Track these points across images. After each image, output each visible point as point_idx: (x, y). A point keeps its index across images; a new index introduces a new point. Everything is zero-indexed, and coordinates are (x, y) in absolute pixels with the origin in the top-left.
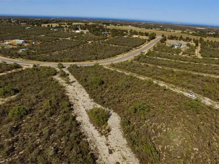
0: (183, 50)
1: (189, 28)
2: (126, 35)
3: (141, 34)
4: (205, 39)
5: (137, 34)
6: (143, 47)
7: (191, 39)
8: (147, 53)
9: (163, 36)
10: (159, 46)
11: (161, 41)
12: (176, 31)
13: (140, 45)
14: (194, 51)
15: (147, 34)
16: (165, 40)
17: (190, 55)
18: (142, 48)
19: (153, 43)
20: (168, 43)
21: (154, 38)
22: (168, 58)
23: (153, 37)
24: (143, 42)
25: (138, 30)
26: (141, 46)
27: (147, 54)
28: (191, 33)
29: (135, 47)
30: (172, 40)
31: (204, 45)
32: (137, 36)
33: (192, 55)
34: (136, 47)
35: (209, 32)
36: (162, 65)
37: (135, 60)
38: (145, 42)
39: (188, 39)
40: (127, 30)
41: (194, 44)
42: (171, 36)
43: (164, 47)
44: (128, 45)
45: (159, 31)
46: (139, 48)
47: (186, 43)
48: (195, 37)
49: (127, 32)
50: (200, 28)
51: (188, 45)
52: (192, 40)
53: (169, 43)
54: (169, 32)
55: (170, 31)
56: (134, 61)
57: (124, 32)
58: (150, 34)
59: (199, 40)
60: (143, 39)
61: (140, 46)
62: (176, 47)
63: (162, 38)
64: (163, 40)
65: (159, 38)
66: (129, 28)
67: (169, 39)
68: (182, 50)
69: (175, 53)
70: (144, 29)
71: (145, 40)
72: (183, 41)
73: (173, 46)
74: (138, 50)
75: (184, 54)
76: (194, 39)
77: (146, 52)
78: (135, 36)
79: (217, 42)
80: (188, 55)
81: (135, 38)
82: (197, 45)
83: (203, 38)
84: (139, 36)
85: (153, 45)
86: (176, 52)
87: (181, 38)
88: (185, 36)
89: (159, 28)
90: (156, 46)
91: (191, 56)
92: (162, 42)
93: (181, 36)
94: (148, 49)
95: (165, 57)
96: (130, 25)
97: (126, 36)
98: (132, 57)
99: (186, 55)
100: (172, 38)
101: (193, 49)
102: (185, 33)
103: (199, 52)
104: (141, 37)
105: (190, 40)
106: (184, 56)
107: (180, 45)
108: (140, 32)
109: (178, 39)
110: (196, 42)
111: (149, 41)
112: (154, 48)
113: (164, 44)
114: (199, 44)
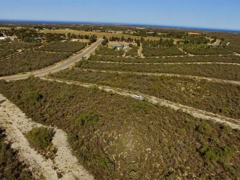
0: (126, 51)
1: (130, 29)
2: (64, 40)
3: (81, 37)
4: (146, 39)
5: (76, 38)
6: (84, 51)
7: (132, 39)
8: (89, 58)
9: (104, 38)
10: (101, 49)
11: (102, 43)
12: (118, 32)
13: (80, 50)
14: (137, 51)
15: (87, 37)
16: (107, 42)
17: (133, 56)
18: (83, 53)
19: (95, 46)
20: (110, 46)
21: (95, 41)
22: (112, 61)
23: (94, 40)
24: (84, 46)
25: (77, 33)
26: (82, 50)
27: (89, 59)
28: (132, 33)
29: (75, 52)
30: (113, 42)
31: (145, 44)
32: (76, 40)
33: (135, 55)
34: (76, 52)
35: (148, 31)
36: (106, 69)
37: (76, 67)
38: (86, 46)
39: (130, 40)
40: (64, 34)
41: (136, 45)
42: (113, 37)
43: (107, 49)
44: (67, 51)
45: (99, 33)
46: (80, 53)
47: (128, 44)
48: (136, 37)
49: (65, 36)
50: (140, 28)
51: (131, 46)
52: (134, 41)
53: (111, 44)
54: (111, 33)
55: (111, 32)
56: (76, 68)
57: (61, 36)
58: (90, 36)
59: (140, 40)
60: (83, 42)
61: (80, 51)
62: (118, 49)
63: (103, 40)
64: (105, 43)
65: (100, 40)
66: (67, 31)
67: (111, 41)
68: (125, 51)
69: (118, 55)
70: (84, 31)
71: (86, 43)
72: (125, 41)
73: (115, 48)
74: (78, 55)
75: (126, 55)
76: (135, 39)
77: (88, 56)
78: (74, 40)
79: (156, 41)
80: (131, 56)
81: (74, 42)
82: (139, 45)
83: (144, 38)
84: (78, 39)
85: (95, 49)
86: (119, 54)
87: (123, 39)
88: (126, 37)
89: (99, 30)
90: (98, 50)
91: (135, 57)
92: (103, 45)
93: (123, 37)
94: (90, 53)
95: (108, 61)
96: (67, 28)
97: (64, 41)
98: (73, 64)
99: (129, 56)
100: (114, 39)
101: (135, 50)
102: (127, 33)
103: (141, 52)
104: (81, 40)
105: (132, 40)
106: (127, 57)
107: (122, 46)
108: (79, 36)
109: (120, 40)
110: (138, 42)
111: (90, 44)
112: (96, 51)
113: (106, 46)
114: (141, 44)
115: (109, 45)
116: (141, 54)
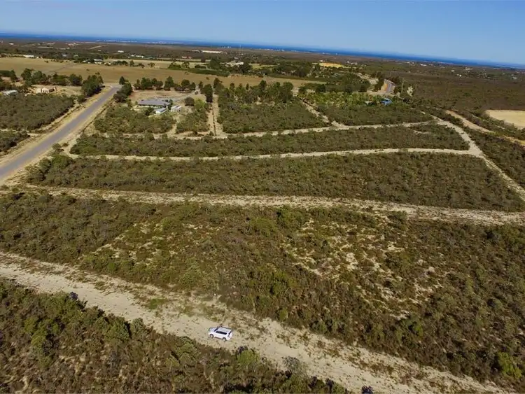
0: (177, 118)
1: (188, 53)
2: (10, 88)
3: (60, 80)
4: (226, 82)
5: (45, 83)
6: (64, 122)
7: (193, 84)
8: (75, 146)
9: (122, 81)
10: (111, 115)
11: (115, 97)
12: (159, 64)
13: (53, 120)
14: (205, 118)
15: (76, 81)
16: (130, 92)
17: (195, 134)
18: (59, 128)
19: (95, 107)
20: (136, 103)
21: (97, 90)
22: (139, 153)
23: (94, 88)
24: (65, 106)
25: (50, 66)
26: (57, 121)
27: (75, 150)
28: (192, 65)
29: (37, 127)
30: (146, 92)
31: (226, 96)
32: (46, 89)
33: (200, 130)
34: (39, 126)
35: (230, 61)
36: (119, 186)
37: (30, 180)
38: (72, 106)
39: (187, 86)
40: (13, 71)
41: (203, 98)
42: (144, 79)
43: (127, 114)
44: (14, 123)
45: (111, 68)
46: (50, 130)
47: (182, 96)
48: (202, 77)
49: (15, 79)
50: (211, 52)
51: (189, 102)
52: (197, 87)
53: (141, 99)
54: (140, 68)
55: (140, 65)
56: (29, 185)
57: (4, 78)
58: (84, 78)
59: (212, 85)
60: (65, 96)
61: (53, 123)
62: (158, 112)
63: (121, 86)
64: (124, 95)
65: (112, 87)
67: (139, 89)
68: (174, 118)
69: (156, 133)
70: (71, 62)
71: (72, 99)
72: (176, 90)
73: (150, 111)
74: (46, 136)
75: (180, 130)
76: (201, 83)
77: (72, 139)
78: (39, 89)
79: (251, 88)
80: (192, 132)
81: (39, 94)
82: (210, 100)
83: (221, 78)
84: (51, 87)
85: (94, 114)
86: (160, 129)
87: (170, 84)
88: (178, 78)
89: (113, 57)
90: (103, 116)
91: (200, 135)
92: (119, 101)
93: (170, 78)
94: (81, 127)
95: (129, 153)
96: (30, 52)
97: (8, 92)
98: (21, 171)
99: (185, 133)
100: (146, 85)
101: (200, 114)
102: (179, 66)
103: (216, 120)
104: (59, 90)
105: (192, 88)
106: (181, 137)
107: (169, 104)
108: (56, 76)
109: (163, 87)
110: (207, 91)
111: (82, 100)
112: (98, 123)
113: (126, 105)
114: (215, 96)
115: (133, 102)
116: (217, 124)
